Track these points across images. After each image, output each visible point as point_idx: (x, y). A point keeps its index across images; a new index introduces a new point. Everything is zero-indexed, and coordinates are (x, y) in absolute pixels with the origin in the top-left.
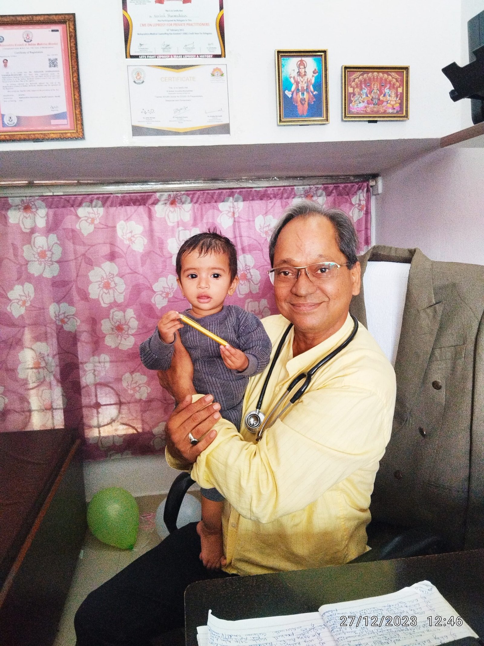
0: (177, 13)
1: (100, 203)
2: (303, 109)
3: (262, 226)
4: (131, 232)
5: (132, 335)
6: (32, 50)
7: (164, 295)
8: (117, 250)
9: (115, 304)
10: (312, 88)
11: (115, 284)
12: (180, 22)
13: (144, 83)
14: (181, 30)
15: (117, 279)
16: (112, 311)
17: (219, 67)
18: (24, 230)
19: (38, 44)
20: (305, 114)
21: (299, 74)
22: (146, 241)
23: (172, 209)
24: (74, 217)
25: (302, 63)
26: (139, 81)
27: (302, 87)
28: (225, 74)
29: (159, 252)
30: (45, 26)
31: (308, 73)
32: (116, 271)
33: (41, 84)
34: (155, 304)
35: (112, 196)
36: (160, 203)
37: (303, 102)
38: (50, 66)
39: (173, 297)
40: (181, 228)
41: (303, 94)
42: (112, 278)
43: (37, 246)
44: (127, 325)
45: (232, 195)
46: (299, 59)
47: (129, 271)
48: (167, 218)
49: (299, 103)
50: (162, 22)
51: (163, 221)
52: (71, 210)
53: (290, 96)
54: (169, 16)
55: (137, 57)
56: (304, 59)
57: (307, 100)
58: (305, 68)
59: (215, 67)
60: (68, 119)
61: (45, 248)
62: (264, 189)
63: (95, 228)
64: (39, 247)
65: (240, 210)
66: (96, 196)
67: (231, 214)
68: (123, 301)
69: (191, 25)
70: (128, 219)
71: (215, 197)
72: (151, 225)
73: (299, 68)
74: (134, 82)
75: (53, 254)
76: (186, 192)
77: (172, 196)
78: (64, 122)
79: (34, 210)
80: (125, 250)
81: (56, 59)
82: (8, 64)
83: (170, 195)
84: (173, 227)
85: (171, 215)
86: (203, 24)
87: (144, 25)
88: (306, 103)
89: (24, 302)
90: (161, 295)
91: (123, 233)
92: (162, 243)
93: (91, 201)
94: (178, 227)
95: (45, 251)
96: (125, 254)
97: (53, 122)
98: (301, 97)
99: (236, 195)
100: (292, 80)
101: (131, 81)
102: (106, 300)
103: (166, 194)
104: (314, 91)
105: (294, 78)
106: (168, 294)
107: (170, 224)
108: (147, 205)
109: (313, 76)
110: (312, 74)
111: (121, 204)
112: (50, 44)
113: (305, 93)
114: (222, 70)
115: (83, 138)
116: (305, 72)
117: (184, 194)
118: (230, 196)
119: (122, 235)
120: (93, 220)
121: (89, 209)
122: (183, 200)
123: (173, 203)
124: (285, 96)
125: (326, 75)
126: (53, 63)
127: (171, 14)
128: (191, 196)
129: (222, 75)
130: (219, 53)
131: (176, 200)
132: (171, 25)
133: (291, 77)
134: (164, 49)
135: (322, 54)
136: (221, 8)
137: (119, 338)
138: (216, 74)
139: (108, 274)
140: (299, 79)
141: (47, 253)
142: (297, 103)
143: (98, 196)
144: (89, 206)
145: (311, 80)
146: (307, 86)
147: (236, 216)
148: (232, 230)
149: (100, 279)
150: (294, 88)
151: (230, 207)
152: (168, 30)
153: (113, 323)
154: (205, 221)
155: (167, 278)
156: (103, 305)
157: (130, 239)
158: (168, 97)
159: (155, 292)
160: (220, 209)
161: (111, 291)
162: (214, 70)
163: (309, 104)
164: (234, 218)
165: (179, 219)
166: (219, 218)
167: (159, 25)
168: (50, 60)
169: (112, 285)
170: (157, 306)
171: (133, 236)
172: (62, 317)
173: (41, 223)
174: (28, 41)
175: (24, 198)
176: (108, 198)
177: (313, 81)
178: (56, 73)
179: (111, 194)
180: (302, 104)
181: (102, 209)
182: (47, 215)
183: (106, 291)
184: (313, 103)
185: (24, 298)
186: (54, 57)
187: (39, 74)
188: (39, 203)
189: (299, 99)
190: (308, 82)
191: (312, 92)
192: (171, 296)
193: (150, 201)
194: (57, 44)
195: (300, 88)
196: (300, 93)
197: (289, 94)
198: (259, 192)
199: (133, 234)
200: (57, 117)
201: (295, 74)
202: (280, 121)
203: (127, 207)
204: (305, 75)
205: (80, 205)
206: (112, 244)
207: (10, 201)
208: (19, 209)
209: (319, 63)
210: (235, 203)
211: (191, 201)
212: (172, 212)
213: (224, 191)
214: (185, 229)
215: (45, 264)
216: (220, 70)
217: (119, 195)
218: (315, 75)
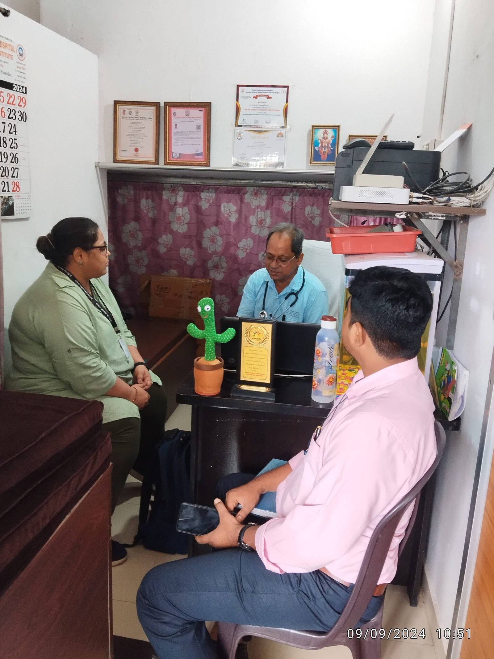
0: (263, 104)
1: (214, 191)
2: (324, 157)
3: (309, 213)
4: (229, 210)
5: (223, 272)
6: (189, 120)
7: (244, 250)
8: (220, 220)
9: (215, 252)
10: (330, 146)
11: (217, 240)
12: (264, 109)
13: (242, 139)
14: (265, 113)
15: (219, 238)
16: (214, 256)
17: (281, 132)
18: (171, 203)
19: (192, 117)
20: (325, 160)
21: (324, 138)
22: (237, 216)
23: (255, 198)
24: (199, 198)
25: (326, 132)
26: (239, 137)
27: (325, 145)
28: (284, 136)
29: (244, 223)
30: (196, 108)
31: (328, 138)
32: (218, 232)
33: (192, 138)
34: (238, 255)
35: (221, 187)
36: (248, 194)
37: (325, 153)
38: (197, 129)
39: (250, 252)
40: (259, 210)
41: (325, 149)
42: (216, 236)
43: (176, 213)
44: (221, 266)
45: (292, 191)
46: (325, 130)
47: (226, 234)
48: (251, 203)
49: (322, 154)
50: (256, 109)
51: (249, 204)
52: (197, 194)
53: (317, 150)
54: (259, 105)
55: (241, 126)
56: (327, 130)
57: (327, 152)
58: (327, 135)
59: (279, 132)
60: (203, 155)
61: (181, 215)
62: (313, 189)
63: (209, 205)
64: (178, 214)
65: (297, 201)
66: (212, 187)
67: (290, 204)
68: (220, 250)
69: (270, 110)
70: (228, 202)
71: (282, 192)
72: (241, 206)
73: (324, 134)
74: (237, 138)
75: (185, 219)
76: (264, 188)
77: (256, 190)
78: (201, 157)
79: (177, 192)
80: (224, 220)
81: (200, 126)
82: (177, 127)
83: (254, 189)
84: (254, 209)
85: (254, 201)
86: (277, 110)
87: (246, 110)
88: (326, 154)
89: (167, 245)
90: (242, 250)
91: (225, 210)
92: (247, 218)
93: (209, 189)
94: (257, 209)
95: (181, 217)
96: (225, 223)
97: (196, 157)
98: (324, 150)
99: (295, 192)
100: (320, 141)
101: (236, 138)
102: (211, 249)
103: (252, 189)
104: (332, 147)
105: (321, 140)
106: (246, 249)
107: (253, 207)
108: (240, 194)
109: (331, 139)
110: (331, 138)
111: (225, 193)
112: (198, 117)
113: (326, 148)
114: (283, 134)
115: (209, 166)
116: (327, 137)
117: (263, 189)
118: (291, 192)
119: (224, 211)
120: (209, 200)
121: (207, 194)
122: (262, 192)
123: (256, 194)
124: (315, 150)
125: (338, 139)
126: (198, 127)
127: (261, 104)
128: (267, 191)
129: (283, 136)
130: (284, 126)
131: (258, 192)
132: (260, 110)
133: (319, 140)
134: (255, 122)
135: (337, 127)
136: (287, 102)
137: (216, 273)
138: (279, 136)
139: (214, 233)
140: (323, 141)
141: (182, 218)
142: (321, 153)
143: (213, 186)
144: (207, 192)
145: (330, 141)
146: (328, 145)
147: (294, 205)
148: (290, 214)
149: (209, 237)
150: (320, 145)
151: (290, 199)
152: (258, 113)
153: (214, 263)
154: (274, 206)
155: (247, 240)
156: (210, 252)
157: (228, 214)
158: (253, 147)
159: (239, 248)
160: (284, 199)
161: (214, 244)
162: (279, 133)
163: (328, 154)
164: (292, 207)
165: (259, 204)
166: (283, 205)
167: (254, 110)
168: (197, 125)
169: (215, 241)
170: (239, 256)
171: (230, 212)
172: (186, 256)
173: (180, 200)
174: (187, 115)
175: (172, 185)
176: (219, 188)
177: (331, 142)
178: (199, 133)
179: (221, 186)
180: (324, 154)
181: (214, 194)
182: (184, 196)
183: (212, 244)
184: (330, 154)
185: (166, 243)
186: (199, 124)
187: (191, 132)
188: (180, 188)
189: (322, 152)
190: (328, 143)
191: (330, 148)
192: (248, 251)
193: (242, 192)
194: (201, 118)
195: (323, 146)
196: (323, 148)
197: (317, 149)
198: (310, 190)
199: (230, 211)
200: (197, 155)
201: (321, 138)
202: (311, 163)
203: (229, 194)
204: (327, 138)
205: (202, 191)
206: (218, 216)
207: (165, 186)
208: (169, 191)
209: (335, 132)
210: (294, 197)
211: (267, 194)
212: (255, 200)
213: (288, 189)
214: (261, 211)
215: (180, 224)
216: (282, 133)
217: (225, 187)
218: (333, 139)
